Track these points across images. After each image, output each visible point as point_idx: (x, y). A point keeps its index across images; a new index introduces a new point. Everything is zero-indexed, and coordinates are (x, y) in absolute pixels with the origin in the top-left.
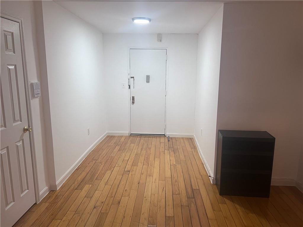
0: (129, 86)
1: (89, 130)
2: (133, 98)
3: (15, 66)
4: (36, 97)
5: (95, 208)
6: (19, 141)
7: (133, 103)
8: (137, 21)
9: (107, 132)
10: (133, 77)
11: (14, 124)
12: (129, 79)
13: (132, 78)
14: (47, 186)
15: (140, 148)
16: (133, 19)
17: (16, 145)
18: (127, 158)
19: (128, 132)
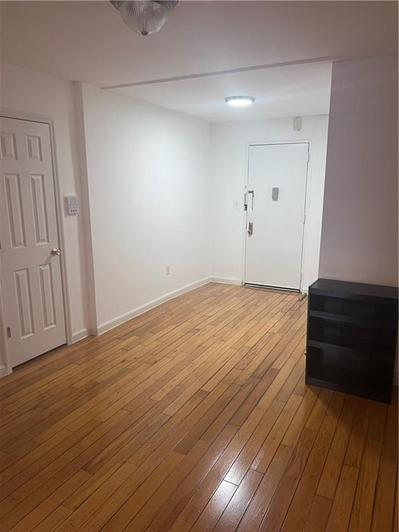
0: (246, 206)
1: (168, 268)
2: (251, 226)
3: (43, 176)
4: (72, 215)
5: (123, 362)
6: (45, 265)
7: (250, 233)
8: (232, 103)
9: (211, 276)
10: (252, 192)
11: (37, 244)
12: (245, 195)
13: (249, 192)
14: (85, 327)
15: (244, 303)
16: (227, 100)
17: (40, 269)
18: (210, 315)
19: (241, 280)
